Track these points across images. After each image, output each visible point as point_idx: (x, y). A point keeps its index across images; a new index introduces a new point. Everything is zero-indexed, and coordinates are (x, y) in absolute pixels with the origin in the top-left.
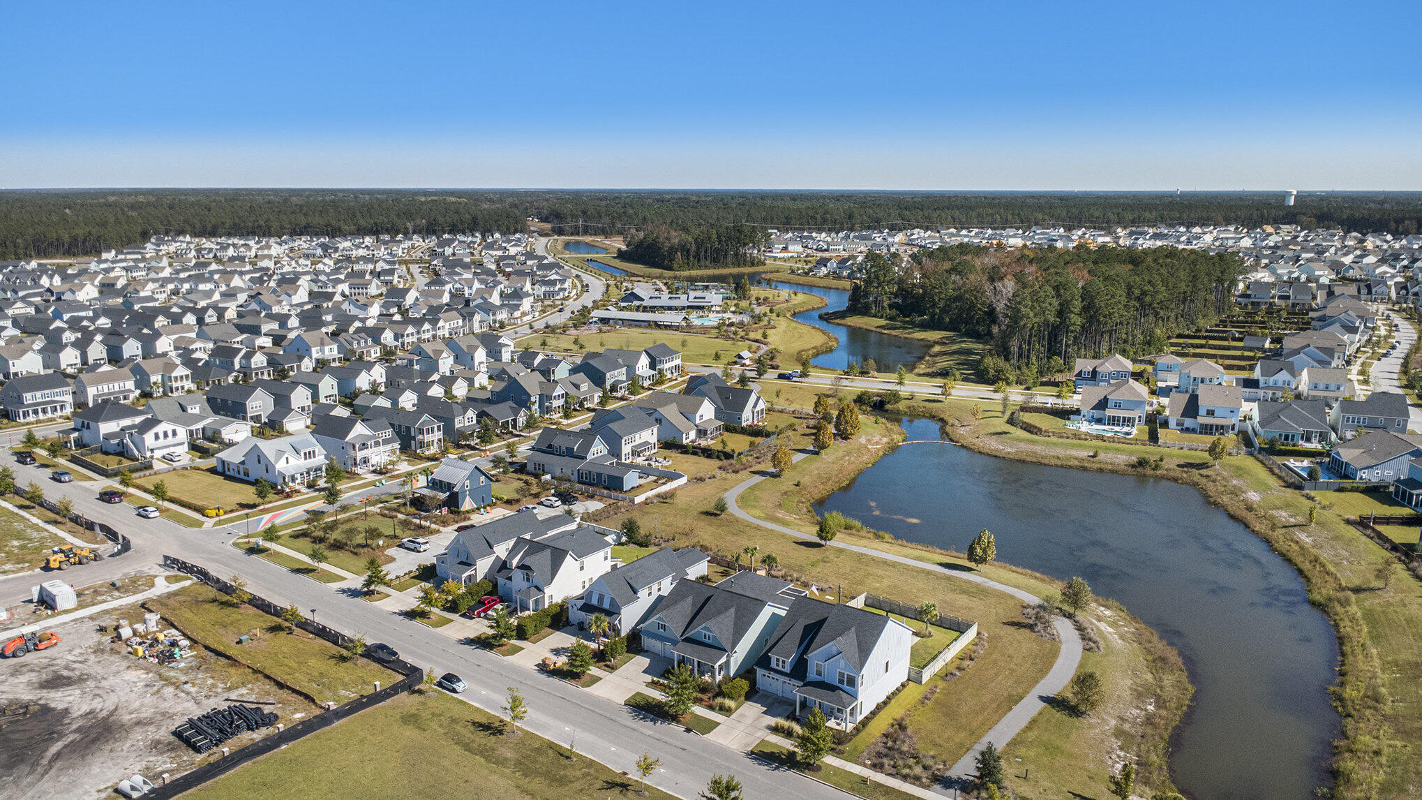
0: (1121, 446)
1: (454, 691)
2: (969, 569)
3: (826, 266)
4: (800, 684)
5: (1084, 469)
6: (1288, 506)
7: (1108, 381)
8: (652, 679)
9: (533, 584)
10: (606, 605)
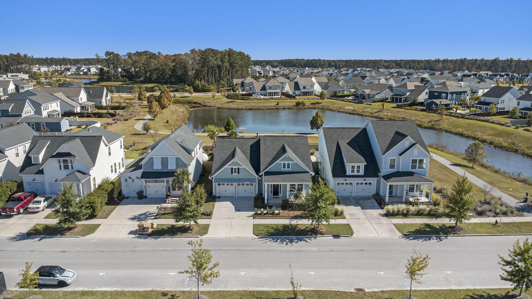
1: (62, 284)
3: (70, 71)
4: (373, 181)
5: (278, 109)
6: (366, 108)
7: (249, 86)
8: (253, 213)
9: (74, 170)
10: (172, 166)
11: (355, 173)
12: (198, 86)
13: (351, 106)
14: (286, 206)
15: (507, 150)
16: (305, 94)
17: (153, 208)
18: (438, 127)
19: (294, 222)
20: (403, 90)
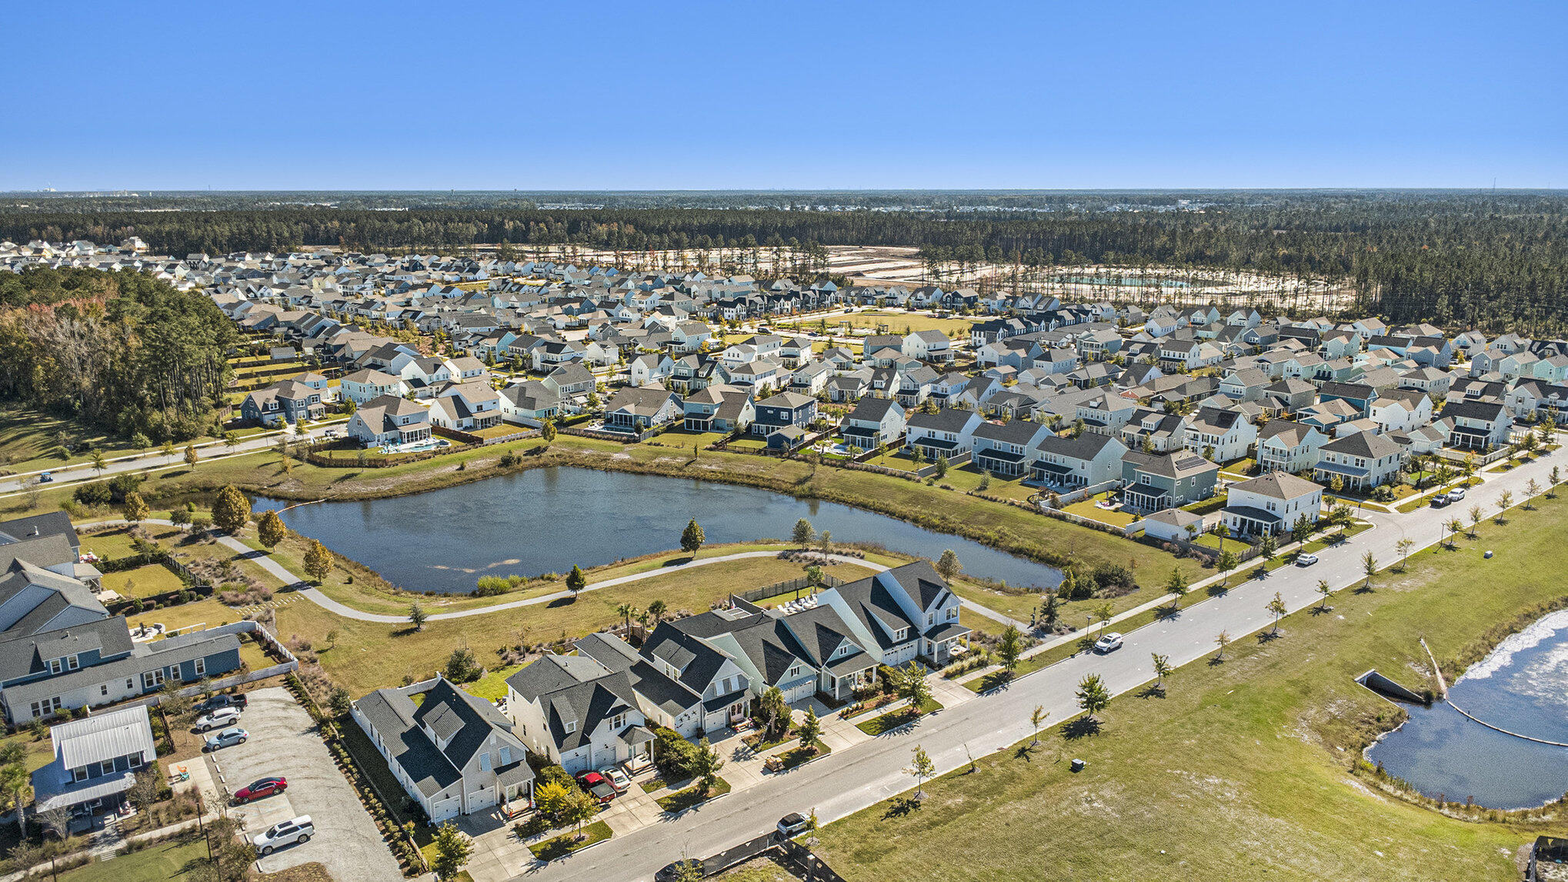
0: (459, 454)
5: (473, 480)
6: (657, 454)
8: (837, 714)
9: (628, 725)
10: (735, 687)
11: (901, 639)
13: (621, 450)
14: (858, 696)
15: (943, 531)
16: (491, 423)
17: (736, 742)
18: (821, 493)
19: (884, 711)
20: (706, 405)
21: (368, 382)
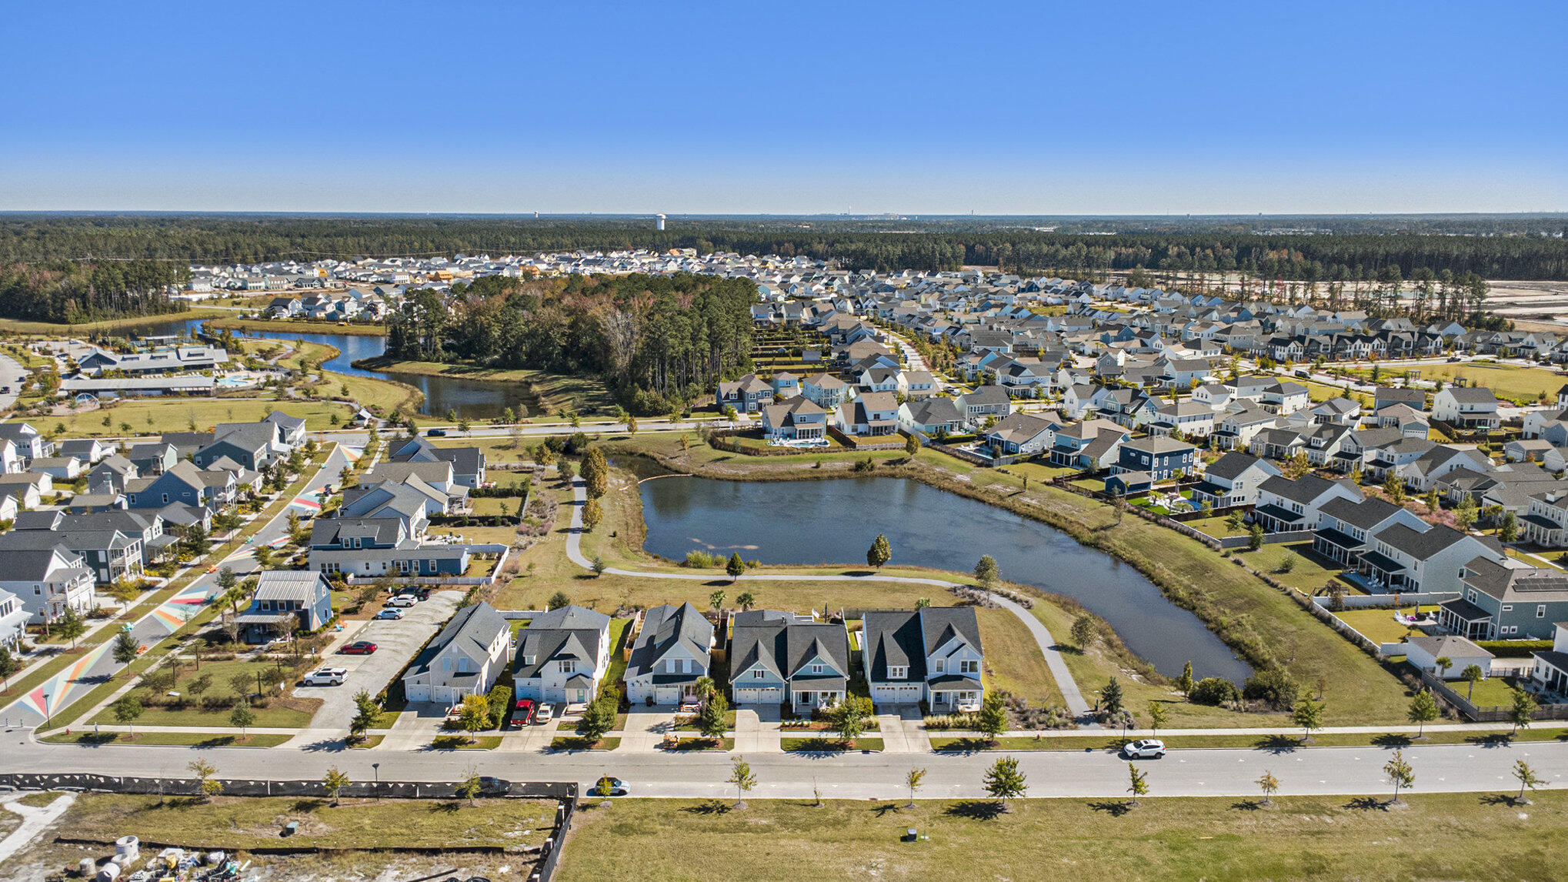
0: (828, 455)
1: (623, 793)
2: (871, 574)
3: (286, 307)
4: (919, 685)
5: (818, 479)
6: (996, 481)
7: (756, 401)
8: (780, 724)
9: (577, 672)
10: (687, 670)
11: (898, 677)
12: (641, 402)
13: (967, 472)
14: (816, 715)
15: (1181, 606)
16: (878, 431)
17: (668, 718)
18: (1105, 543)
19: (824, 735)
20: (1073, 439)
21: (817, 384)
